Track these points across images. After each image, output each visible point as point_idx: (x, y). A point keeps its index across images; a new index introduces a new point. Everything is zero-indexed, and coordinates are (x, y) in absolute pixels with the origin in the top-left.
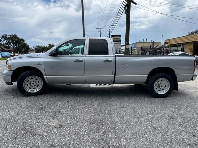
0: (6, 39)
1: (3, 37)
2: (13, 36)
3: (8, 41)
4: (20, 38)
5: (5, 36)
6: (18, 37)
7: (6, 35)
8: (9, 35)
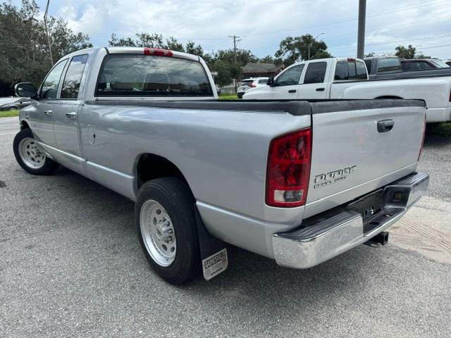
0: (290, 47)
1: (283, 43)
2: (304, 38)
3: (294, 52)
4: (318, 40)
5: (289, 42)
6: (314, 40)
7: (291, 39)
8: (296, 39)
